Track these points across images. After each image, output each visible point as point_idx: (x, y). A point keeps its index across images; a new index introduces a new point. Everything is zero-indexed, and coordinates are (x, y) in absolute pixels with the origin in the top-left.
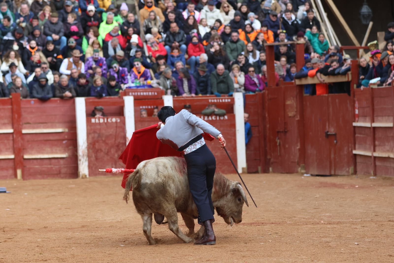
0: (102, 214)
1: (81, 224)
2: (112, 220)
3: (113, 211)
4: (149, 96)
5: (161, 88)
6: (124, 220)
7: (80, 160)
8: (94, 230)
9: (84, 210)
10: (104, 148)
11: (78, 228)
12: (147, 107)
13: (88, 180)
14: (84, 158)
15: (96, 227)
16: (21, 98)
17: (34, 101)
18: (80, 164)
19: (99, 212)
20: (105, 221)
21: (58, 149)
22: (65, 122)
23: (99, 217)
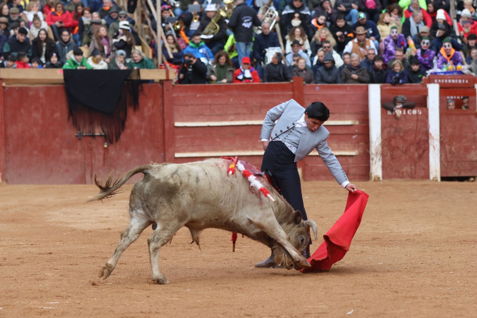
0: (398, 225)
1: (372, 236)
2: (409, 232)
3: (410, 221)
4: (458, 84)
5: (473, 74)
6: (423, 232)
7: (373, 159)
8: (386, 244)
9: (375, 219)
10: (402, 145)
11: (368, 240)
12: (455, 97)
13: (382, 183)
14: (377, 157)
15: (390, 241)
16: (304, 83)
17: (320, 86)
18: (372, 164)
19: (393, 222)
20: (400, 233)
21: (346, 145)
22: (356, 113)
23: (394, 228)
